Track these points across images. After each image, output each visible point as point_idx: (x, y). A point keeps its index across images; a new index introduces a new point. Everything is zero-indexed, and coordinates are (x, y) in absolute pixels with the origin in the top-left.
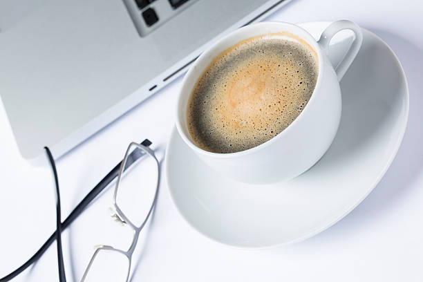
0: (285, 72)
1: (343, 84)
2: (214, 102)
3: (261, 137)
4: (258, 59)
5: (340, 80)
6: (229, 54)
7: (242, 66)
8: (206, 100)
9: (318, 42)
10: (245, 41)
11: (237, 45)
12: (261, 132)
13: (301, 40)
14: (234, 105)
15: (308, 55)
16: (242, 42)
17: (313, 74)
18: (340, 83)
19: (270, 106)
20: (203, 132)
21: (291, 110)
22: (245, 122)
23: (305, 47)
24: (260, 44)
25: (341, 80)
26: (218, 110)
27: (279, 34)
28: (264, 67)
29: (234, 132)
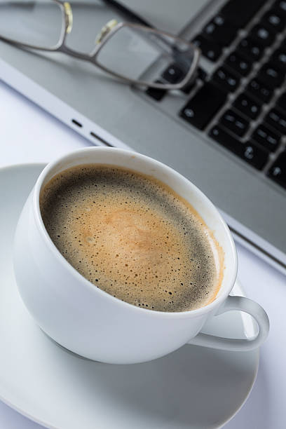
0: (175, 268)
1: (187, 349)
2: (100, 196)
3: (85, 269)
4: (175, 230)
5: (191, 342)
6: (165, 193)
7: (159, 214)
8: (100, 187)
9: (229, 296)
10: (189, 207)
11: (180, 198)
12: (91, 267)
13: (221, 274)
14: (108, 221)
15: (208, 289)
16: (185, 203)
17: (187, 303)
18: (186, 345)
19: (127, 265)
20: (59, 196)
21: (134, 293)
22: (94, 242)
23: (215, 282)
24: (194, 226)
25: (190, 345)
26: (94, 205)
27: (217, 244)
28: (169, 240)
29: (76, 234)
